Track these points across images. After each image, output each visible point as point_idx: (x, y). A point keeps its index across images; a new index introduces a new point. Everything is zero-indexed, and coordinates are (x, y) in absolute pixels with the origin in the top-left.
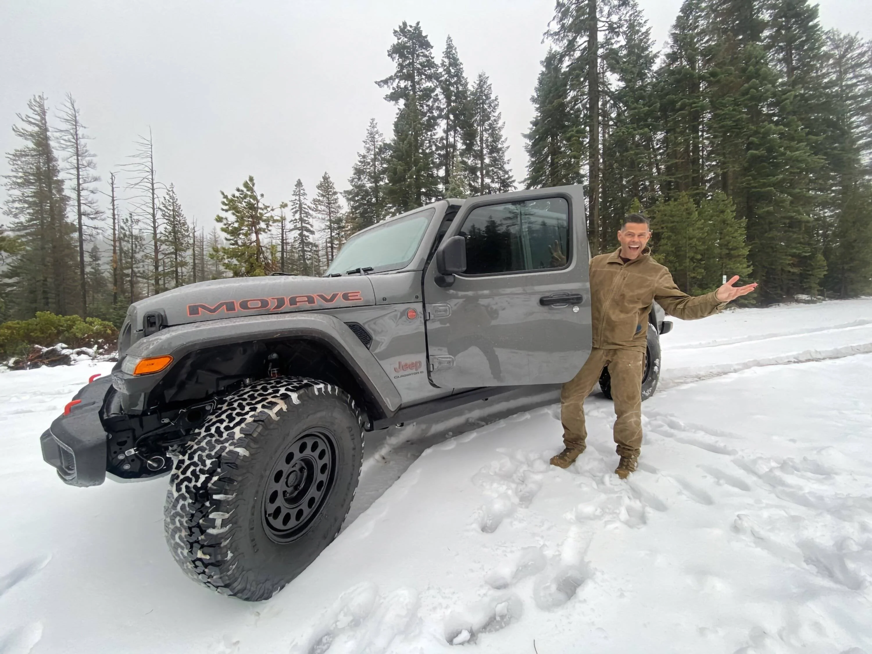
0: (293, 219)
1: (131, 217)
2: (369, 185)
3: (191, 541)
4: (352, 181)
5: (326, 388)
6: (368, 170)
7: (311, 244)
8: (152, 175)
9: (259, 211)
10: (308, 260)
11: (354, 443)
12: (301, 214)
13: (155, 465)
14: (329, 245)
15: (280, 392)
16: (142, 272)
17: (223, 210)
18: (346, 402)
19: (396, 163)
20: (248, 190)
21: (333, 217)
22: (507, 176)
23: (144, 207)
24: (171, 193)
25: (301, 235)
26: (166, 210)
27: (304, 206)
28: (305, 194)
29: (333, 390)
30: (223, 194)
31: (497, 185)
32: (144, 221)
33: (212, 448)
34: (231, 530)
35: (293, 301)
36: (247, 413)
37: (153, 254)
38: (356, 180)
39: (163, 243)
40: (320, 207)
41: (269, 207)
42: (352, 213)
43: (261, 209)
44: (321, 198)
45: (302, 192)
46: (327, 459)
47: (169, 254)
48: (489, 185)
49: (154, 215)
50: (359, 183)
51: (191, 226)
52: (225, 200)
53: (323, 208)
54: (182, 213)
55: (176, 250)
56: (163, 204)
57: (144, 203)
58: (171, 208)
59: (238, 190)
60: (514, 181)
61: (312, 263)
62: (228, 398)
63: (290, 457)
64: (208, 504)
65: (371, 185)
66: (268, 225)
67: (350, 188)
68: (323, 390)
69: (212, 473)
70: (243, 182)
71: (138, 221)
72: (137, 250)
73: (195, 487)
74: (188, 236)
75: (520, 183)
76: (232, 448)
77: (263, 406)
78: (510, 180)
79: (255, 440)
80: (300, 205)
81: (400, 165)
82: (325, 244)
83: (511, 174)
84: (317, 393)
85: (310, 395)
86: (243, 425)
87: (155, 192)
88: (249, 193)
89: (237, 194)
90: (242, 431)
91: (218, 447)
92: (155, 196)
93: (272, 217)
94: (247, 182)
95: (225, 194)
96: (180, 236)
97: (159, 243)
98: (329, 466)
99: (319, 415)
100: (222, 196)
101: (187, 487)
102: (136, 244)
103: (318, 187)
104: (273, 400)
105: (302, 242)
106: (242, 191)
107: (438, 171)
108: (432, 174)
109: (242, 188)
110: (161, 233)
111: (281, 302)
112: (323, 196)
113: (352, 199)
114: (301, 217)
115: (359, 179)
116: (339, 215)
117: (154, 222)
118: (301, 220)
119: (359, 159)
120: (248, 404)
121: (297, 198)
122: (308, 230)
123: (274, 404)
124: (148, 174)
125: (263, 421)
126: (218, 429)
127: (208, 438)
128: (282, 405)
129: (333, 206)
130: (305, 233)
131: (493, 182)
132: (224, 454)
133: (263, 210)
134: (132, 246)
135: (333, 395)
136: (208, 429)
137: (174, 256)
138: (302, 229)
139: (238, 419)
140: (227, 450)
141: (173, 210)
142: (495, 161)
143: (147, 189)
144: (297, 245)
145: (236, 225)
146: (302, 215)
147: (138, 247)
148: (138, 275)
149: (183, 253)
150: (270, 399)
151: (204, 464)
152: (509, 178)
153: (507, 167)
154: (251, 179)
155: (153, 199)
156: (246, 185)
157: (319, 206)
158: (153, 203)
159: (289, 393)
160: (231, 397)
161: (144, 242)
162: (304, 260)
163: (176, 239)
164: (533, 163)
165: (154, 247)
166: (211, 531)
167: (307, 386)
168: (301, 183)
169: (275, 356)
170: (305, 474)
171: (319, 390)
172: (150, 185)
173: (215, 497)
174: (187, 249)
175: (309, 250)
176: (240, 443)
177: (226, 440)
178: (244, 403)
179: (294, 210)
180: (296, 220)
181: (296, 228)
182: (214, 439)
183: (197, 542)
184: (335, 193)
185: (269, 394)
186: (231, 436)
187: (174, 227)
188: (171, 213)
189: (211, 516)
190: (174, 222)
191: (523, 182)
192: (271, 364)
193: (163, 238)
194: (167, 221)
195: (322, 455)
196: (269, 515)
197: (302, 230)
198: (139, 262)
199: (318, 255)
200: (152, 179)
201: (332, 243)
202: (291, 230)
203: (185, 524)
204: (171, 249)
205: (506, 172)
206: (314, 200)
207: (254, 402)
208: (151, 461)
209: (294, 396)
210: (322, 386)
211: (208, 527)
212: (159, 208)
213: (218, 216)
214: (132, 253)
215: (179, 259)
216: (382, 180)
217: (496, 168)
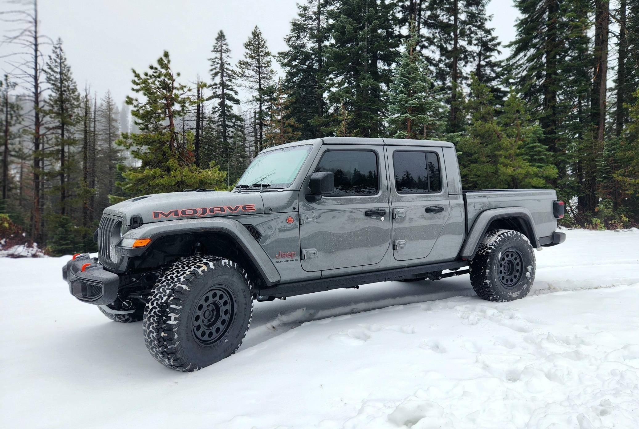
0: (212, 83)
1: (6, 80)
2: (310, 45)
3: (158, 328)
4: (289, 40)
5: (229, 262)
6: (310, 26)
7: (235, 116)
8: (36, 26)
9: (175, 91)
10: (231, 138)
11: (246, 300)
12: (222, 76)
13: (127, 305)
14: (258, 121)
15: (204, 261)
16: (17, 150)
17: (133, 90)
18: (242, 273)
19: (343, 20)
20: (162, 68)
21: (265, 84)
22: (490, 37)
23: (24, 68)
24: (58, 51)
25: (222, 104)
26: (52, 73)
27: (226, 66)
28: (228, 51)
29: (233, 264)
30: (134, 72)
31: (476, 49)
32: (23, 85)
33: (169, 285)
34: (178, 323)
35: (212, 210)
36: (186, 270)
37: (33, 127)
38: (294, 39)
39: (47, 114)
40: (247, 72)
41: (185, 87)
42: (287, 81)
43: (176, 88)
44: (249, 60)
45: (224, 47)
46: (228, 307)
47: (53, 128)
48: (465, 48)
49: (36, 78)
50: (298, 42)
51: (83, 94)
52: (136, 79)
53: (251, 73)
54: (72, 76)
55: (63, 124)
56: (48, 65)
57: (24, 62)
58: (58, 70)
59: (151, 68)
60: (499, 44)
61: (235, 143)
62: (175, 264)
63: (207, 299)
64: (168, 310)
65: (313, 45)
66: (183, 107)
67: (286, 48)
68: (227, 263)
69: (170, 296)
70: (158, 57)
71: (15, 85)
72: (13, 122)
73: (161, 303)
74: (78, 106)
75: (505, 47)
76: (180, 285)
77: (195, 267)
78: (494, 42)
79: (191, 282)
80: (222, 65)
81: (350, 23)
82: (253, 120)
83: (494, 34)
84: (223, 264)
85: (220, 265)
86: (185, 275)
87: (40, 48)
88: (164, 71)
89: (150, 72)
90: (184, 277)
91: (172, 285)
92: (38, 53)
93: (188, 98)
94: (161, 59)
95: (137, 72)
96: (68, 106)
97: (41, 115)
98: (230, 312)
99: (224, 277)
100: (133, 75)
101: (157, 303)
102: (11, 114)
103: (247, 46)
104: (200, 264)
105: (223, 114)
106: (156, 69)
107: (400, 27)
108: (392, 33)
109: (156, 65)
110: (45, 101)
111: (205, 211)
112: (252, 57)
113: (288, 64)
114: (222, 80)
115: (298, 37)
116: (271, 83)
117: (36, 86)
118: (223, 85)
119: (298, 11)
120: (187, 266)
121: (218, 55)
122: (231, 99)
123: (200, 267)
124: (30, 25)
125: (195, 274)
126: (172, 277)
127: (167, 281)
128: (204, 268)
129: (265, 70)
130: (228, 102)
131: (470, 43)
132: (175, 288)
133: (178, 89)
134: (7, 117)
135: (233, 267)
136: (166, 277)
137: (60, 131)
138: (224, 96)
139: (182, 273)
140: (177, 286)
141: (61, 73)
142: (472, 17)
143: (28, 44)
144: (216, 117)
145: (148, 108)
146: (224, 79)
147: (14, 118)
148: (13, 153)
149: (72, 129)
150: (198, 264)
151: (165, 292)
152: (493, 39)
153: (488, 25)
154: (166, 55)
155: (36, 57)
156: (160, 61)
157: (246, 70)
158: (36, 63)
159: (208, 262)
160: (177, 263)
161: (21, 112)
162: (225, 137)
163: (62, 109)
164: (523, 23)
165: (34, 119)
166: (169, 322)
167: (218, 260)
168: (224, 36)
169: (199, 244)
170: (215, 313)
171: (225, 263)
172: (32, 40)
173: (171, 306)
174: (77, 122)
175: (232, 124)
176: (183, 283)
177: (176, 282)
178: (185, 266)
179: (214, 71)
180: (215, 84)
181: (215, 96)
182: (170, 281)
183: (162, 328)
184: (267, 54)
185: (198, 262)
186: (179, 280)
187: (61, 95)
188: (58, 76)
189: (169, 315)
190: (61, 88)
191: (509, 46)
192: (196, 250)
193: (47, 108)
194: (52, 86)
195: (225, 303)
196: (195, 327)
197: (224, 99)
198: (15, 138)
199: (243, 132)
200: (36, 32)
201: (261, 118)
202: (209, 99)
203: (156, 320)
204: (57, 122)
205: (488, 32)
206: (240, 63)
207: (189, 265)
208: (125, 302)
209: (211, 264)
210: (227, 261)
211: (168, 320)
212: (43, 70)
213: (128, 97)
214: (7, 126)
215: (66, 134)
216: (327, 39)
217: (474, 26)
